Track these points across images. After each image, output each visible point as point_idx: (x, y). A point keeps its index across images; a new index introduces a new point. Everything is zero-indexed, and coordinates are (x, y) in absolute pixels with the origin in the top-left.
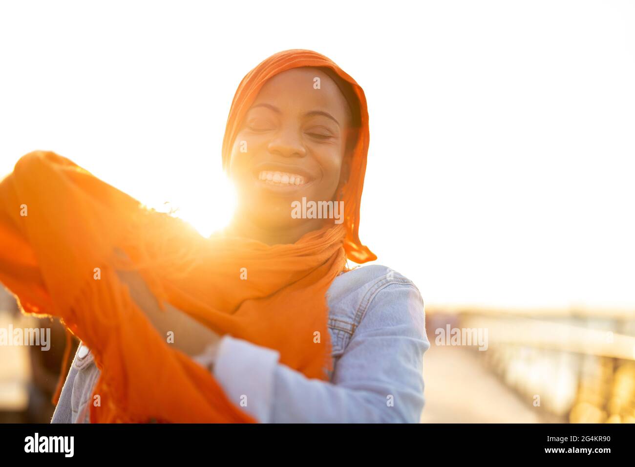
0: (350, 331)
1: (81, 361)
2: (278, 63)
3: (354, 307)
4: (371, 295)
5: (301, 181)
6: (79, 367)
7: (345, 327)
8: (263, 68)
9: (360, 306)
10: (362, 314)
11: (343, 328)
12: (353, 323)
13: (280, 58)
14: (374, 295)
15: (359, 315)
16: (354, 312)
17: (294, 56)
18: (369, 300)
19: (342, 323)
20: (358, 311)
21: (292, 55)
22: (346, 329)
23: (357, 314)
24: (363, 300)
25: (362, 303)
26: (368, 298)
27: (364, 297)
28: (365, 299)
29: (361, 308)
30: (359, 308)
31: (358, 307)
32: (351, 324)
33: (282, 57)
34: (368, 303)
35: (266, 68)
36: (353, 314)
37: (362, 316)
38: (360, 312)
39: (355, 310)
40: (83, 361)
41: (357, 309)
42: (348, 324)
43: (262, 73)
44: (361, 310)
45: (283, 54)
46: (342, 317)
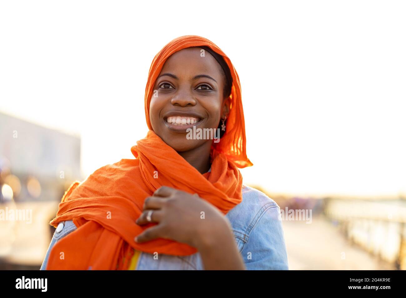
0: (243, 238)
1: (58, 234)
2: (173, 47)
3: (247, 224)
4: (258, 218)
5: (194, 121)
6: (57, 238)
7: (239, 236)
8: (165, 51)
9: (251, 224)
10: (251, 229)
11: (238, 236)
12: (245, 234)
13: (175, 43)
14: (259, 218)
15: (249, 230)
16: (246, 227)
17: (183, 41)
18: (256, 221)
19: (237, 233)
20: (249, 227)
21: (182, 40)
22: (240, 237)
23: (248, 229)
24: (253, 220)
25: (252, 222)
26: (256, 220)
27: (254, 219)
28: (254, 220)
29: (251, 225)
30: (250, 226)
31: (250, 224)
32: (244, 234)
33: (176, 43)
34: (256, 223)
35: (166, 50)
36: (245, 228)
37: (251, 230)
38: (250, 228)
39: (247, 226)
40: (59, 234)
41: (249, 226)
42: (242, 234)
43: (164, 54)
44: (251, 227)
45: (176, 40)
46: (238, 229)
